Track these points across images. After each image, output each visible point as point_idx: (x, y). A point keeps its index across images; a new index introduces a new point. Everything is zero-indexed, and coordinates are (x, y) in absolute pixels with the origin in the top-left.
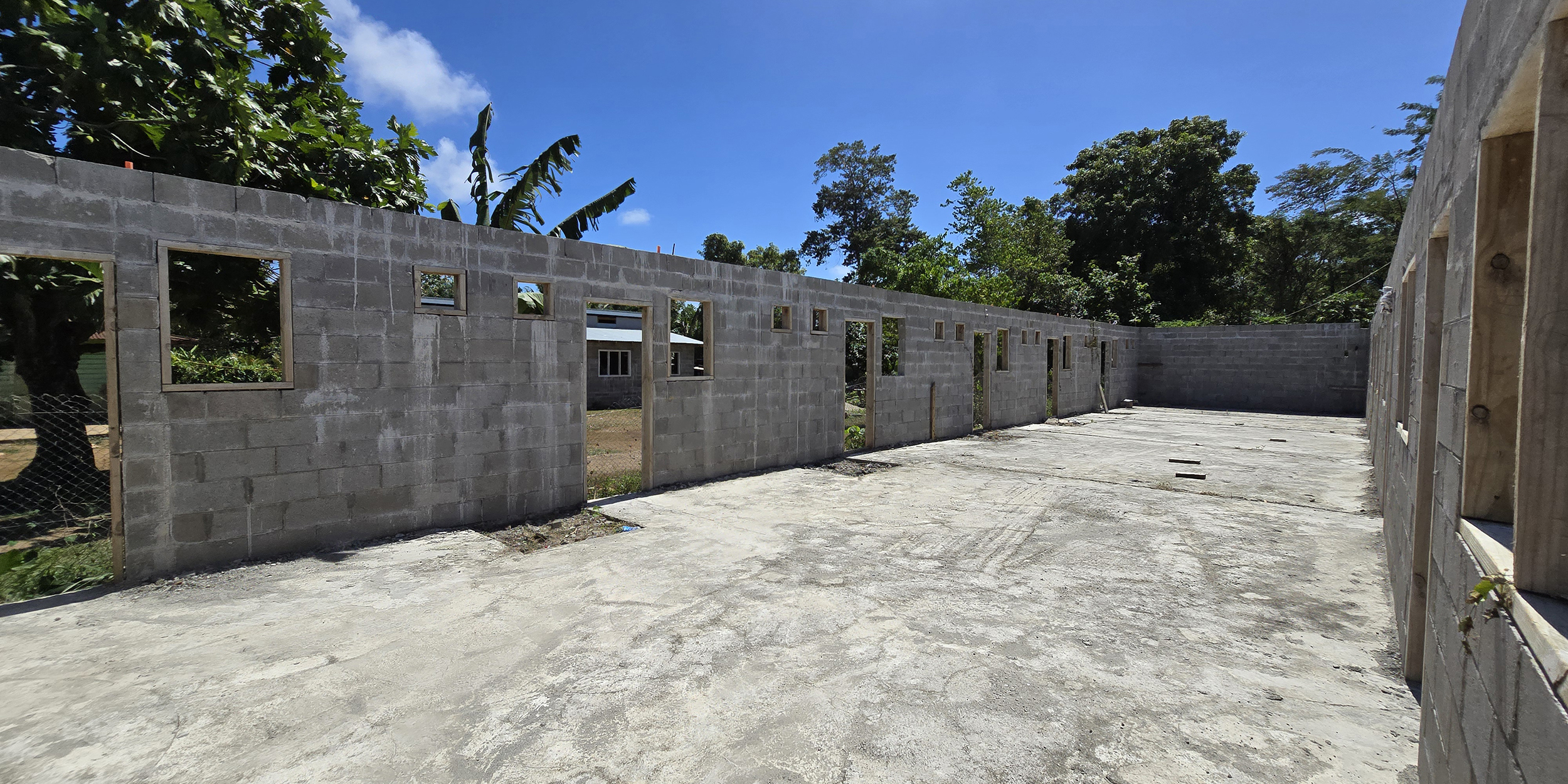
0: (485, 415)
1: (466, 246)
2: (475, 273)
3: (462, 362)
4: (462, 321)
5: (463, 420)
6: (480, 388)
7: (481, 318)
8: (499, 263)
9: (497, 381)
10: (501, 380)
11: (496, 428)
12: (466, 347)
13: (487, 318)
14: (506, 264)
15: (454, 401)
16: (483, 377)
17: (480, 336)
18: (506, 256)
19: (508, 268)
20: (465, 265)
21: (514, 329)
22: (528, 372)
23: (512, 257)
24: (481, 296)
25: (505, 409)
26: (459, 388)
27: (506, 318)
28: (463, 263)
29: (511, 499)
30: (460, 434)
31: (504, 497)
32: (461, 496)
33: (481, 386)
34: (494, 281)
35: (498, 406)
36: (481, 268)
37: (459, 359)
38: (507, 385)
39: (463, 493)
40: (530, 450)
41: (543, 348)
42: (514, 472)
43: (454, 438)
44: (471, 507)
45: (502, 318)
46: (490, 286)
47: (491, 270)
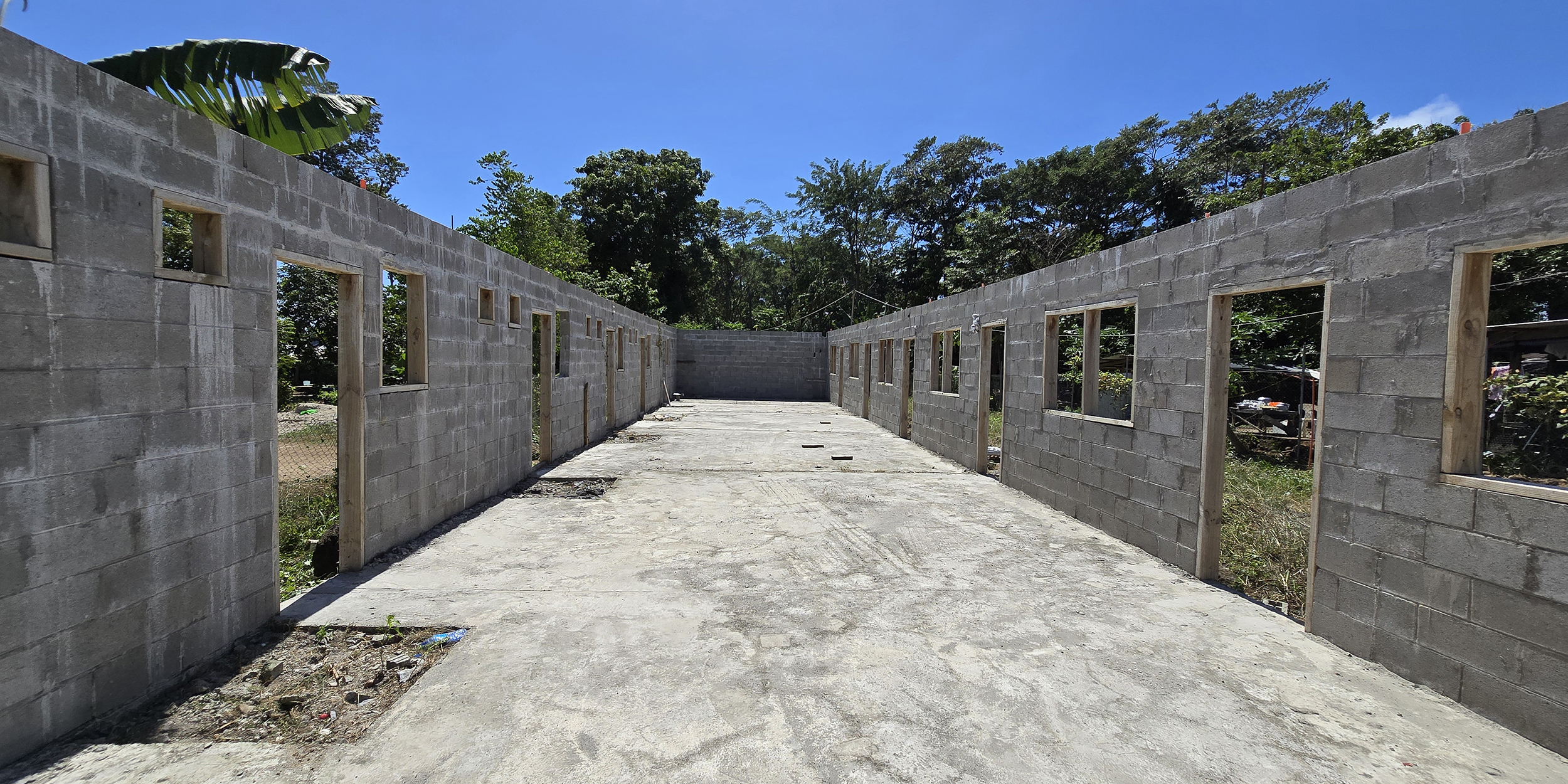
0: (98, 485)
1: (46, 99)
2: (71, 168)
3: (44, 369)
4: (43, 274)
5: (49, 502)
6: (87, 426)
7: (88, 271)
8: (125, 157)
9: (125, 409)
10: (133, 405)
11: (123, 508)
12: (54, 332)
13: (101, 272)
14: (139, 161)
15: (25, 462)
16: (94, 400)
17: (86, 310)
18: (138, 145)
19: (144, 169)
20: (45, 143)
21: (157, 299)
22: (184, 387)
23: (152, 150)
24: (86, 220)
25: (140, 465)
26: (36, 429)
27: (141, 275)
28: (40, 136)
29: (155, 649)
30: (41, 535)
31: (141, 650)
32: (43, 679)
33: (90, 422)
34: (114, 192)
35: (126, 459)
36: (86, 160)
37: (37, 362)
38: (144, 417)
39: (50, 668)
40: (190, 542)
41: (211, 340)
42: (160, 591)
43: (25, 549)
44: (70, 694)
45: (130, 273)
46: (106, 203)
47: (106, 167)
